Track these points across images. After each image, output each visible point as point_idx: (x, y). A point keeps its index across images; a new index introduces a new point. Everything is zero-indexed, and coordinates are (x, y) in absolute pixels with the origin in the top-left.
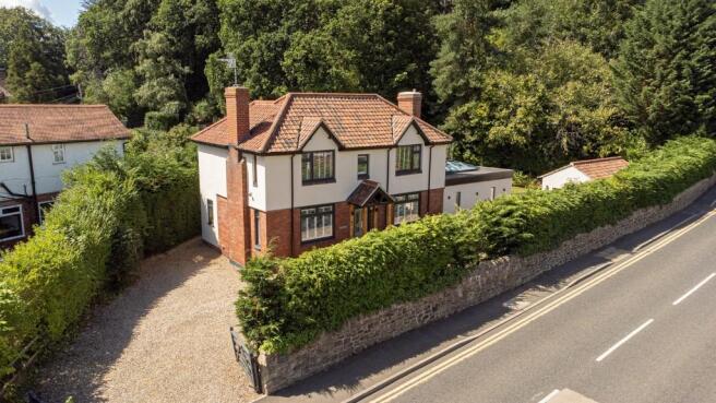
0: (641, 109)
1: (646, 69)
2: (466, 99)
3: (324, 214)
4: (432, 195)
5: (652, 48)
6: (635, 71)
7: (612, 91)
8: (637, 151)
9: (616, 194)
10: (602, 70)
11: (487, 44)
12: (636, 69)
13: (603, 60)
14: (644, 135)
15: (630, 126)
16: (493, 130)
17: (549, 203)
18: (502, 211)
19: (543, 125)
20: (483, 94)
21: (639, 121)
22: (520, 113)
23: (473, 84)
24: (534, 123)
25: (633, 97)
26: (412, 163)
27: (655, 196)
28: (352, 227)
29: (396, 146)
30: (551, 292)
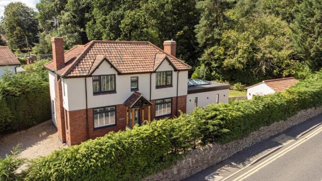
0: (307, 50)
1: (310, 29)
2: (213, 45)
3: (110, 111)
4: (179, 99)
5: (313, 17)
6: (303, 30)
7: (291, 40)
8: (304, 74)
9: (287, 102)
10: (286, 29)
11: (224, 16)
12: (304, 29)
13: (286, 24)
14: (308, 65)
15: (300, 60)
16: (226, 61)
17: (242, 109)
18: (210, 115)
19: (252, 58)
20: (221, 42)
21: (305, 57)
22: (240, 52)
23: (216, 37)
24: (247, 58)
25: (302, 44)
26: (166, 81)
27: (312, 103)
28: (127, 119)
29: (155, 72)
30: (240, 169)
